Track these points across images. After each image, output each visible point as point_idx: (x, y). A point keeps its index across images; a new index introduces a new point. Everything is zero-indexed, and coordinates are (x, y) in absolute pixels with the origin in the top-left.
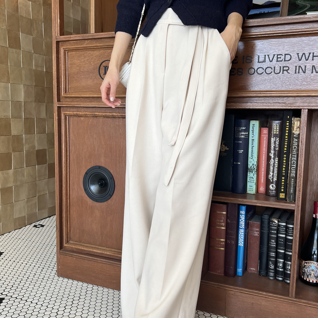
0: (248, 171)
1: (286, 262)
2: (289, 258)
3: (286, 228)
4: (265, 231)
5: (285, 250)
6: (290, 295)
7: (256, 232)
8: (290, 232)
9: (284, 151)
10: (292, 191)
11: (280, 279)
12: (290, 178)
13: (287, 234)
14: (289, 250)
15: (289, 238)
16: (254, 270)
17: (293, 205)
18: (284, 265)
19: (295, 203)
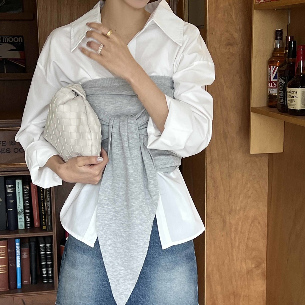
0: (18, 214)
1: (48, 269)
2: (50, 266)
3: (45, 247)
4: (33, 253)
5: (46, 262)
6: (55, 289)
7: (27, 254)
8: (48, 249)
9: (41, 199)
10: (49, 224)
11: (46, 281)
12: (48, 216)
13: (47, 250)
14: (49, 261)
15: (48, 253)
16: (27, 282)
17: (52, 233)
18: (47, 271)
19: (52, 231)
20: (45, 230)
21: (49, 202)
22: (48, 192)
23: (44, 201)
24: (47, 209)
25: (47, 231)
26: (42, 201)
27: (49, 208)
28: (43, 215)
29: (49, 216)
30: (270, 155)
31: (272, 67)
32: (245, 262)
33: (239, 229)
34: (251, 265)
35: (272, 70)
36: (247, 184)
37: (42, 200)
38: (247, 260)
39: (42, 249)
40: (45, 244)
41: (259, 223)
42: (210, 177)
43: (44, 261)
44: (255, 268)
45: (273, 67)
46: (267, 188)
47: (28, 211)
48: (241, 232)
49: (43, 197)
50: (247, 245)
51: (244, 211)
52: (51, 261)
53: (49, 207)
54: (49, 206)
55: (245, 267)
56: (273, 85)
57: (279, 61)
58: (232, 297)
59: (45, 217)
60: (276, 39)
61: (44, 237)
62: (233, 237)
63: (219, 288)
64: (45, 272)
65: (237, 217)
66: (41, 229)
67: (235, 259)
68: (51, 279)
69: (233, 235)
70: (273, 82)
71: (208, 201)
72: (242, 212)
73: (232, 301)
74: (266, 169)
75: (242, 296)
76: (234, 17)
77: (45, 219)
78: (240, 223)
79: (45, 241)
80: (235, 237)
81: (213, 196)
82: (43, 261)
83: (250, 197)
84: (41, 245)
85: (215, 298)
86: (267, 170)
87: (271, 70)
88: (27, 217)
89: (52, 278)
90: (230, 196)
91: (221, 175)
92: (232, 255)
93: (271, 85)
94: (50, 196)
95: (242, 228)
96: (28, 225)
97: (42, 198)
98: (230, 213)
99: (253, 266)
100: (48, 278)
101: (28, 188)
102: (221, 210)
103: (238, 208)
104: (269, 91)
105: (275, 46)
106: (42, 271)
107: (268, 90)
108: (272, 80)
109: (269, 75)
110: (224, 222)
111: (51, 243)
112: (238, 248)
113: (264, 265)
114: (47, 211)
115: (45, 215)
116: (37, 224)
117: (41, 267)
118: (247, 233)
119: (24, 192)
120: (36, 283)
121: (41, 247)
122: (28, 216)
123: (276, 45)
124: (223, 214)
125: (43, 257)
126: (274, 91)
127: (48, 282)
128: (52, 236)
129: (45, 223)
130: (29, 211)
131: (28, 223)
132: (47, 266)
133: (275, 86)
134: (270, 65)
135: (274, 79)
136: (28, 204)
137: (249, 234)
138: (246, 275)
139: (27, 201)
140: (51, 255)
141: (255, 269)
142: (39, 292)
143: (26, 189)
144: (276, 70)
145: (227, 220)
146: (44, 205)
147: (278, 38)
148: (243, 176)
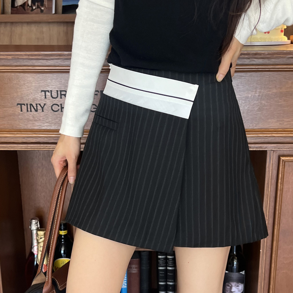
1: (168, 292)
2: (171, 288)
4: (145, 268)
5: (166, 281)
7: (136, 268)
8: (170, 263)
13: (168, 265)
14: (170, 280)
15: (170, 268)
39: (161, 262)
40: (166, 256)
52: (173, 281)
82: (161, 280)
121: (160, 259)
132: (166, 288)
140: (174, 272)
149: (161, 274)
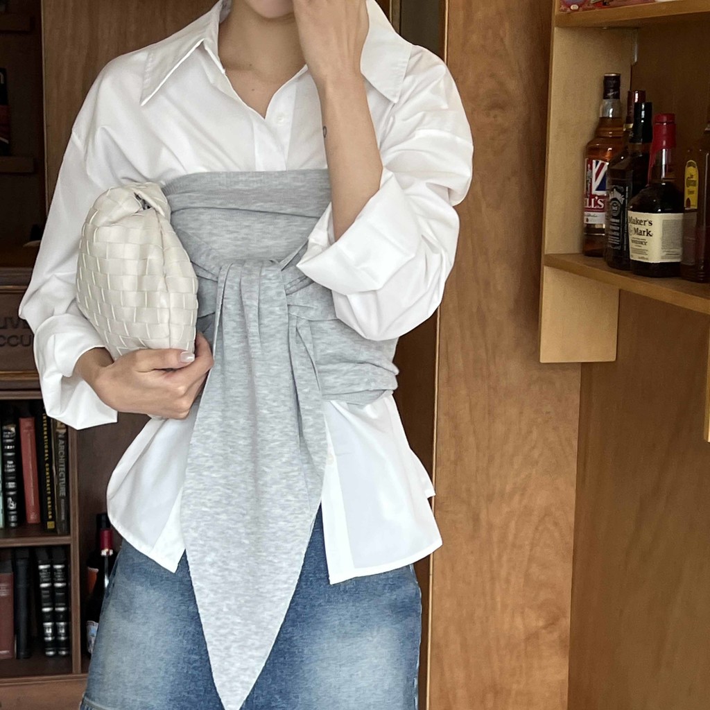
1: (57, 623)
2: (61, 616)
3: (51, 571)
4: (22, 585)
5: (54, 606)
6: (74, 671)
7: (7, 588)
8: (59, 576)
9: (45, 457)
10: (63, 518)
11: (51, 653)
12: (59, 498)
13: (55, 579)
14: (60, 604)
15: (59, 585)
16: (7, 654)
17: (67, 538)
18: (55, 629)
19: (68, 533)
20: (53, 532)
21: (64, 465)
22: (62, 442)
23: (50, 461)
24: (59, 482)
25: (57, 532)
26: (47, 462)
27: (64, 479)
28: (49, 495)
29: (63, 497)
30: (586, 367)
31: (594, 161)
32: (522, 613)
33: (511, 537)
34: (536, 621)
35: (595, 170)
36: (531, 432)
37: (46, 459)
38: (527, 610)
39: (43, 575)
40: (52, 564)
41: (556, 524)
42: (445, 415)
43: (48, 604)
44: (545, 627)
45: (597, 163)
46: (575, 443)
47: (11, 485)
48: (514, 545)
49: (50, 453)
50: (527, 576)
51: (522, 495)
52: (64, 604)
53: (62, 478)
54: (64, 476)
55: (521, 627)
56: (596, 203)
57: (611, 149)
58: (490, 696)
59: (53, 500)
60: (605, 97)
61: (49, 549)
62: (495, 556)
63: (460, 675)
64: (49, 631)
65: (506, 509)
66: (41, 528)
67: (499, 606)
68: (64, 648)
69: (496, 551)
70: (596, 198)
71: (439, 469)
72: (517, 498)
73: (490, 704)
74: (576, 399)
75: (513, 693)
76: (507, 41)
77: (53, 504)
78: (513, 524)
79: (50, 556)
80: (500, 556)
81: (452, 458)
82: (45, 604)
83: (537, 462)
84: (42, 567)
85: (450, 696)
86: (578, 401)
87: (591, 168)
88: (10, 499)
89: (68, 644)
90: (491, 460)
91: (471, 411)
92: (493, 599)
93: (590, 204)
94: (67, 450)
95: (516, 536)
96: (13, 518)
97: (47, 455)
98: (490, 498)
99: (541, 623)
100: (56, 644)
101: (13, 429)
102: (468, 490)
103: (508, 488)
104: (585, 217)
105: (603, 113)
106: (42, 629)
107: (583, 215)
108: (594, 192)
109: (587, 181)
110: (476, 519)
111: (67, 563)
112: (508, 581)
113: (566, 622)
114: (58, 486)
115: (52, 495)
116: (33, 517)
117: (42, 618)
118: (528, 548)
119: (4, 441)
120: (28, 656)
121: (41, 571)
122: (12, 496)
123: (605, 110)
124: (473, 501)
125: (46, 594)
126: (598, 219)
127: (57, 655)
128: (69, 545)
129: (53, 515)
130: (14, 486)
131: (13, 515)
132: (54, 617)
133: (601, 206)
134: (592, 156)
135: (597, 189)
136: (14, 470)
137: (531, 550)
138: (523, 644)
139: (11, 462)
140: (66, 590)
141: (544, 631)
142: (36, 678)
143: (9, 433)
144: (605, 169)
145: (483, 516)
146: (51, 471)
147: (610, 94)
148: (521, 413)
149: (45, 595)
